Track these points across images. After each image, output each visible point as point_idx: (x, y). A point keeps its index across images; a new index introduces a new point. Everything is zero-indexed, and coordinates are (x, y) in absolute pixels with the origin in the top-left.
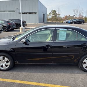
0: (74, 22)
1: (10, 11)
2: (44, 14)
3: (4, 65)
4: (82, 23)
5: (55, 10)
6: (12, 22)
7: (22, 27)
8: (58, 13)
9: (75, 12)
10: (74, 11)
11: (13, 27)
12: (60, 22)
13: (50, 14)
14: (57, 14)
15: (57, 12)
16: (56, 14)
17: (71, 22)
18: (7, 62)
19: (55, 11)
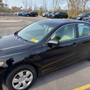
0: (28, 14)
4: (36, 16)
9: (25, 3)
14: (4, 4)
19: (1, 1)
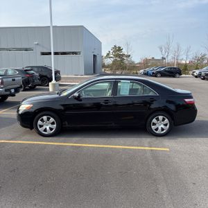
1: (20, 49)
2: (95, 56)
3: (48, 128)
5: (119, 47)
6: (32, 72)
7: (54, 81)
8: (126, 54)
9: (164, 51)
10: (161, 48)
11: (35, 81)
12: (133, 72)
13: (108, 54)
15: (124, 52)
16: (121, 56)
17: (153, 73)
18: (53, 123)
19: (120, 49)
